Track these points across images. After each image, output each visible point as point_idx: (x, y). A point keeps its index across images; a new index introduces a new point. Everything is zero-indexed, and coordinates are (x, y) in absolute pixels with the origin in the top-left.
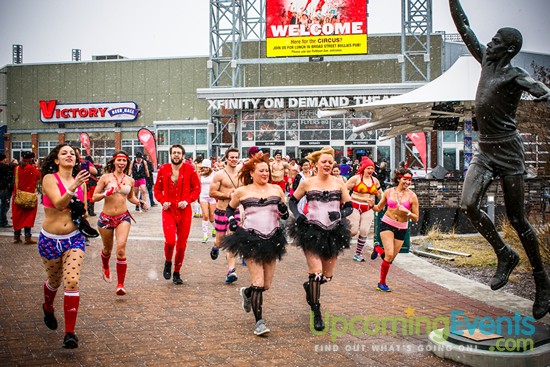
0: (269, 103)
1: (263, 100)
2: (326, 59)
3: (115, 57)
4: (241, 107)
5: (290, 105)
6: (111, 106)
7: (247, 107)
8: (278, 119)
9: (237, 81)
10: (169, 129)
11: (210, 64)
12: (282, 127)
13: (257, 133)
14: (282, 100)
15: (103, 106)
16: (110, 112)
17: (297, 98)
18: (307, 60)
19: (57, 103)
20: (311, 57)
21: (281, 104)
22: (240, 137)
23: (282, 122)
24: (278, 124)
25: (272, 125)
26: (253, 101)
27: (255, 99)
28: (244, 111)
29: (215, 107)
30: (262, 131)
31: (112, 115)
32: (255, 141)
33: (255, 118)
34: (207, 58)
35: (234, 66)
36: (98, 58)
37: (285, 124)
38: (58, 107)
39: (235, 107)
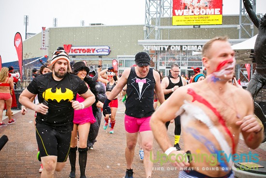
0: (173, 48)
1: (170, 46)
2: (201, 27)
3: (100, 24)
4: (159, 49)
5: (183, 49)
6: (97, 48)
7: (162, 49)
8: (177, 56)
9: (158, 37)
10: (124, 59)
11: (145, 28)
12: (179, 60)
13: (167, 62)
14: (179, 46)
15: (93, 48)
16: (97, 51)
17: (187, 46)
18: (192, 27)
19: (71, 46)
20: (194, 26)
21: (179, 48)
22: (159, 64)
23: (179, 57)
24: (177, 58)
25: (174, 59)
26: (165, 47)
27: (166, 46)
28: (161, 52)
29: (146, 49)
30: (169, 61)
31: (98, 52)
32: (166, 66)
33: (166, 55)
34: (144, 26)
35: (156, 29)
36: (92, 24)
37: (181, 58)
38: (72, 48)
39: (157, 50)
